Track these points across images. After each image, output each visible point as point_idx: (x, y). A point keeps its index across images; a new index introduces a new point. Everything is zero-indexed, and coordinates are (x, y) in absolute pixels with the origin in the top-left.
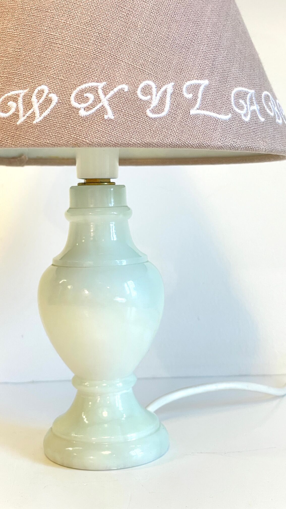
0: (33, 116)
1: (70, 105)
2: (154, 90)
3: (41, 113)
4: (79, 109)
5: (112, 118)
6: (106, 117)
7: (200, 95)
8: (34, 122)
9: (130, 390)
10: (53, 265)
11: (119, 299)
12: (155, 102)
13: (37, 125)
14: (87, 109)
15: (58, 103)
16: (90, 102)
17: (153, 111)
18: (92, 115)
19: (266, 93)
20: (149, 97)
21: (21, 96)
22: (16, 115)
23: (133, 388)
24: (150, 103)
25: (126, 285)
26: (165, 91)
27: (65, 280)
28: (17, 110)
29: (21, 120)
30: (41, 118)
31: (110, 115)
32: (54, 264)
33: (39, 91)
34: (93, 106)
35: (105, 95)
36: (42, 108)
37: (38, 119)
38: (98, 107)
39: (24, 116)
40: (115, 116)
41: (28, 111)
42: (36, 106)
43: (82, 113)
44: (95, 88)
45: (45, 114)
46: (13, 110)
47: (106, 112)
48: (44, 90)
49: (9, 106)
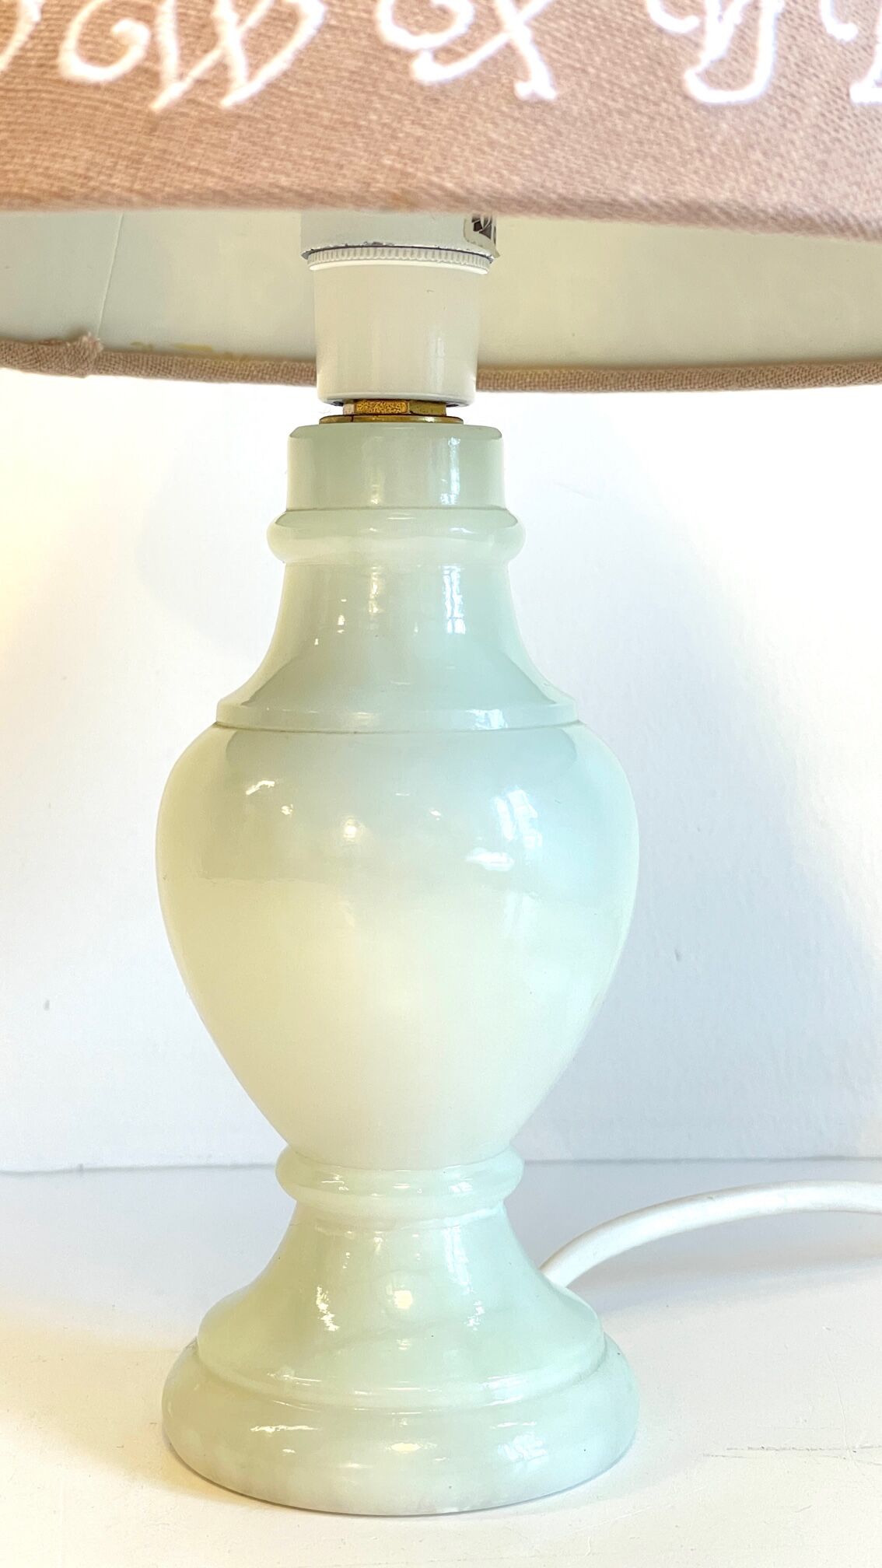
0: (219, 79)
1: (375, 39)
3: (254, 67)
4: (410, 56)
5: (549, 93)
6: (523, 90)
8: (227, 102)
9: (499, 1210)
10: (216, 724)
11: (485, 858)
12: (716, 44)
13: (237, 115)
14: (446, 54)
15: (326, 28)
16: (458, 28)
17: (710, 78)
18: (463, 84)
20: (692, 22)
22: (147, 75)
23: (508, 1202)
24: (697, 45)
25: (500, 804)
27: (271, 784)
28: (154, 53)
29: (170, 94)
30: (255, 86)
31: (539, 84)
32: (222, 720)
34: (467, 43)
35: (519, 4)
36: (259, 46)
37: (241, 90)
38: (490, 47)
39: (181, 76)
40: (558, 90)
41: (198, 59)
42: (233, 39)
43: (428, 69)
45: (272, 71)
46: (136, 54)
47: (521, 73)
49: (117, 39)
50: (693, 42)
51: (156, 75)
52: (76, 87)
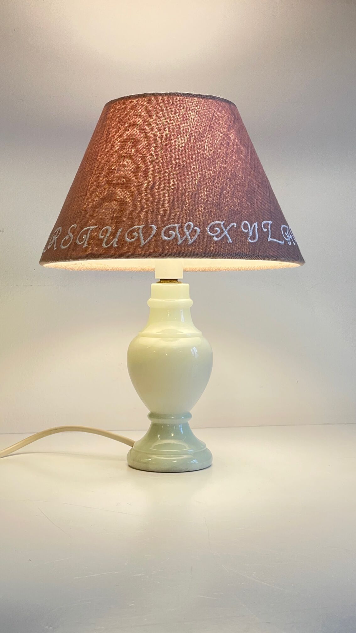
0: (187, 240)
2: (249, 226)
3: (191, 238)
4: (213, 237)
5: (231, 242)
7: (270, 230)
8: (188, 243)
12: (251, 234)
13: (191, 245)
15: (200, 232)
16: (219, 232)
17: (251, 239)
18: (221, 240)
19: (283, 226)
20: (247, 230)
21: (177, 227)
22: (176, 238)
26: (254, 228)
28: (176, 235)
29: (180, 242)
30: (192, 241)
31: (230, 241)
33: (187, 225)
34: (220, 235)
35: (226, 228)
37: (190, 242)
38: (223, 236)
39: (181, 240)
40: (233, 241)
41: (183, 237)
42: (188, 234)
43: (215, 238)
44: (219, 224)
45: (194, 239)
46: (173, 236)
47: (227, 239)
48: (190, 225)
49: (170, 233)
50: (248, 233)
51: (177, 239)
52: (165, 241)
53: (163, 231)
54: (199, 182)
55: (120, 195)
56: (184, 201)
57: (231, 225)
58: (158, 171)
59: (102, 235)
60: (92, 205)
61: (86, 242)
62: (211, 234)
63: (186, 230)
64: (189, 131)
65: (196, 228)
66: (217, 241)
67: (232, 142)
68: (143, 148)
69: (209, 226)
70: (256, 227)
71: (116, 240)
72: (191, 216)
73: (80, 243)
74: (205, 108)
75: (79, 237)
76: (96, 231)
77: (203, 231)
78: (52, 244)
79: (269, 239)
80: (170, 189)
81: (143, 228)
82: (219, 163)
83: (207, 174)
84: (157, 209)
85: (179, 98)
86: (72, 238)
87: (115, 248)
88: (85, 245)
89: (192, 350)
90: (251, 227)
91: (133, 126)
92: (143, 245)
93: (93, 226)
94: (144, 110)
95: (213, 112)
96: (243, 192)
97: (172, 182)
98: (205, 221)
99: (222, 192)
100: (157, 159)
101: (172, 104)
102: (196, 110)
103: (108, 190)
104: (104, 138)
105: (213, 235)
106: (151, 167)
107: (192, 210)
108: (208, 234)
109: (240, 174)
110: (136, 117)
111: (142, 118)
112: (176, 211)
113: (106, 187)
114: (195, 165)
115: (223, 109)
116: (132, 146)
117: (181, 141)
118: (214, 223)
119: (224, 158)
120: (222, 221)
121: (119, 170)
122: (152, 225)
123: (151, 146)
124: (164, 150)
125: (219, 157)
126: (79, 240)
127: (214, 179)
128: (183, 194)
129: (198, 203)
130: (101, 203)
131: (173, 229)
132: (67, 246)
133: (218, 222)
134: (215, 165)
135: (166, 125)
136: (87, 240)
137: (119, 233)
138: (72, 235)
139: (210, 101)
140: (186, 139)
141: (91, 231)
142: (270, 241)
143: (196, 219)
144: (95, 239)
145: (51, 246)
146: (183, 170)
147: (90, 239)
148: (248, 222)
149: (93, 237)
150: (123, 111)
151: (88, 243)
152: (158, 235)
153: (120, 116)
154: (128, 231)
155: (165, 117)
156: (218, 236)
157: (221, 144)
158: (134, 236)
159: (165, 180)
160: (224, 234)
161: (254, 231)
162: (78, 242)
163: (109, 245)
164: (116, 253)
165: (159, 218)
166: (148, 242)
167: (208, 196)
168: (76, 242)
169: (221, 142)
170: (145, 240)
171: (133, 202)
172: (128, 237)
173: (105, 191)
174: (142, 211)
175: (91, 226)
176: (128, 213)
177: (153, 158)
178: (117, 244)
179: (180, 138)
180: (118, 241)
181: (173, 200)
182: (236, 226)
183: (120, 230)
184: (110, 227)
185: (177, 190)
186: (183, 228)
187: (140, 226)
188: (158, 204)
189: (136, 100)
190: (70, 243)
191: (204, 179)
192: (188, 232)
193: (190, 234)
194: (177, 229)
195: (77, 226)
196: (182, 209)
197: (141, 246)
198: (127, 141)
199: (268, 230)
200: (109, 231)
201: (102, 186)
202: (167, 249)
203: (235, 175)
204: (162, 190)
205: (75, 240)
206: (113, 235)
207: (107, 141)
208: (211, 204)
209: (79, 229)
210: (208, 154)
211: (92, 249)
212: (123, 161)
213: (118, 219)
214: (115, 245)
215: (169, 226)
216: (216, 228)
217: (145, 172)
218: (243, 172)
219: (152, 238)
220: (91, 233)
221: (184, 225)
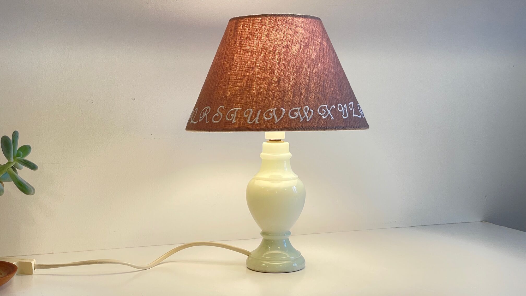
0: (306, 118)
2: (342, 107)
4: (322, 116)
7: (353, 108)
12: (344, 113)
16: (325, 113)
17: (344, 116)
20: (341, 110)
21: (299, 110)
22: (298, 117)
28: (298, 115)
29: (302, 120)
31: (332, 118)
33: (305, 108)
35: (329, 110)
37: (308, 120)
38: (328, 115)
39: (302, 118)
40: (334, 118)
41: (303, 116)
42: (306, 114)
43: (323, 117)
44: (325, 107)
45: (310, 117)
46: (297, 116)
47: (331, 117)
48: (307, 108)
49: (294, 114)
50: (342, 112)
51: (300, 118)
52: (292, 119)
53: (290, 112)
54: (309, 77)
55: (256, 87)
56: (301, 92)
57: (332, 107)
58: (282, 70)
59: (246, 115)
60: (235, 92)
61: (234, 119)
62: (320, 114)
63: (304, 111)
64: (299, 42)
65: (311, 110)
66: (324, 119)
67: (325, 48)
68: (269, 53)
69: (319, 108)
70: (346, 107)
71: (257, 118)
72: (307, 102)
73: (229, 120)
74: (307, 25)
75: (228, 116)
76: (242, 112)
77: (315, 112)
78: (203, 118)
79: (354, 115)
80: (291, 82)
81: (276, 111)
82: (320, 64)
83: (314, 72)
84: (284, 97)
85: (290, 18)
86: (222, 116)
87: (257, 124)
88: (234, 121)
89: (293, 188)
90: (343, 108)
91: (261, 38)
92: (277, 122)
93: (238, 107)
94: (267, 26)
95: (312, 28)
96: (336, 84)
97: (292, 78)
98: (316, 105)
99: (324, 84)
100: (280, 61)
101: (286, 22)
102: (302, 27)
103: (247, 83)
104: (238, 44)
105: (322, 114)
106: (277, 67)
107: (307, 97)
108: (319, 114)
109: (332, 70)
110: (262, 31)
111: (266, 32)
112: (297, 99)
113: (245, 80)
114: (305, 66)
115: (317, 24)
116: (261, 52)
117: (295, 49)
118: (322, 106)
119: (323, 60)
120: (326, 104)
121: (253, 68)
122: (282, 108)
123: (275, 52)
124: (284, 55)
125: (319, 59)
126: (228, 118)
127: (318, 75)
128: (300, 86)
129: (310, 93)
130: (242, 91)
131: (296, 111)
132: (218, 121)
133: (323, 105)
134: (318, 65)
135: (284, 37)
136: (235, 117)
137: (259, 114)
138: (221, 114)
139: (310, 20)
140: (298, 47)
141: (237, 111)
142: (355, 117)
143: (310, 104)
144: (241, 117)
145: (202, 120)
146: (298, 69)
147: (237, 117)
148: (341, 104)
149: (239, 116)
150: (251, 26)
151: (236, 119)
152: (286, 115)
153: (249, 29)
154: (265, 112)
155: (283, 32)
156: (325, 115)
157: (320, 50)
158: (270, 116)
159: (287, 76)
160: (328, 114)
161: (345, 110)
162: (228, 119)
163: (252, 122)
164: (258, 127)
165: (286, 103)
166: (280, 120)
167: (316, 87)
168: (226, 119)
169: (319, 49)
170: (278, 119)
171: (267, 92)
172: (266, 117)
173: (244, 84)
174: (273, 98)
175: (237, 108)
176: (263, 99)
177: (277, 61)
178: (258, 121)
179: (294, 46)
180: (259, 119)
181: (294, 90)
182: (334, 108)
183: (259, 111)
184: (252, 109)
185: (296, 83)
186: (303, 110)
187: (274, 109)
188: (284, 93)
189: (260, 18)
190: (220, 119)
191: (312, 76)
192: (306, 113)
193: (307, 114)
194: (299, 111)
195: (225, 107)
196: (300, 97)
197: (276, 123)
198: (257, 48)
199: (352, 109)
200: (251, 112)
201: (242, 79)
202: (293, 125)
203: (330, 72)
204: (286, 83)
205: (224, 117)
206: (255, 114)
207: (241, 47)
208: (319, 93)
209: (227, 110)
210: (313, 58)
211: (239, 124)
212: (256, 62)
213: (256, 103)
214: (257, 122)
215: (293, 109)
216: (323, 110)
217: (272, 71)
218: (334, 69)
219: (283, 117)
220: (237, 113)
221: (303, 108)
